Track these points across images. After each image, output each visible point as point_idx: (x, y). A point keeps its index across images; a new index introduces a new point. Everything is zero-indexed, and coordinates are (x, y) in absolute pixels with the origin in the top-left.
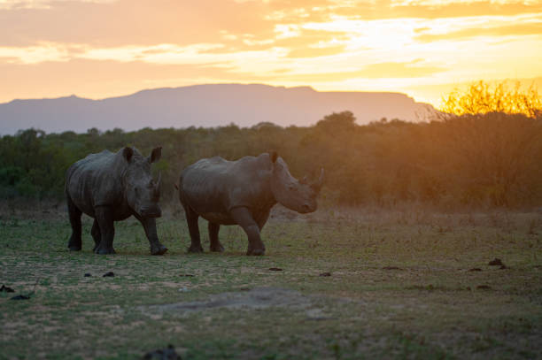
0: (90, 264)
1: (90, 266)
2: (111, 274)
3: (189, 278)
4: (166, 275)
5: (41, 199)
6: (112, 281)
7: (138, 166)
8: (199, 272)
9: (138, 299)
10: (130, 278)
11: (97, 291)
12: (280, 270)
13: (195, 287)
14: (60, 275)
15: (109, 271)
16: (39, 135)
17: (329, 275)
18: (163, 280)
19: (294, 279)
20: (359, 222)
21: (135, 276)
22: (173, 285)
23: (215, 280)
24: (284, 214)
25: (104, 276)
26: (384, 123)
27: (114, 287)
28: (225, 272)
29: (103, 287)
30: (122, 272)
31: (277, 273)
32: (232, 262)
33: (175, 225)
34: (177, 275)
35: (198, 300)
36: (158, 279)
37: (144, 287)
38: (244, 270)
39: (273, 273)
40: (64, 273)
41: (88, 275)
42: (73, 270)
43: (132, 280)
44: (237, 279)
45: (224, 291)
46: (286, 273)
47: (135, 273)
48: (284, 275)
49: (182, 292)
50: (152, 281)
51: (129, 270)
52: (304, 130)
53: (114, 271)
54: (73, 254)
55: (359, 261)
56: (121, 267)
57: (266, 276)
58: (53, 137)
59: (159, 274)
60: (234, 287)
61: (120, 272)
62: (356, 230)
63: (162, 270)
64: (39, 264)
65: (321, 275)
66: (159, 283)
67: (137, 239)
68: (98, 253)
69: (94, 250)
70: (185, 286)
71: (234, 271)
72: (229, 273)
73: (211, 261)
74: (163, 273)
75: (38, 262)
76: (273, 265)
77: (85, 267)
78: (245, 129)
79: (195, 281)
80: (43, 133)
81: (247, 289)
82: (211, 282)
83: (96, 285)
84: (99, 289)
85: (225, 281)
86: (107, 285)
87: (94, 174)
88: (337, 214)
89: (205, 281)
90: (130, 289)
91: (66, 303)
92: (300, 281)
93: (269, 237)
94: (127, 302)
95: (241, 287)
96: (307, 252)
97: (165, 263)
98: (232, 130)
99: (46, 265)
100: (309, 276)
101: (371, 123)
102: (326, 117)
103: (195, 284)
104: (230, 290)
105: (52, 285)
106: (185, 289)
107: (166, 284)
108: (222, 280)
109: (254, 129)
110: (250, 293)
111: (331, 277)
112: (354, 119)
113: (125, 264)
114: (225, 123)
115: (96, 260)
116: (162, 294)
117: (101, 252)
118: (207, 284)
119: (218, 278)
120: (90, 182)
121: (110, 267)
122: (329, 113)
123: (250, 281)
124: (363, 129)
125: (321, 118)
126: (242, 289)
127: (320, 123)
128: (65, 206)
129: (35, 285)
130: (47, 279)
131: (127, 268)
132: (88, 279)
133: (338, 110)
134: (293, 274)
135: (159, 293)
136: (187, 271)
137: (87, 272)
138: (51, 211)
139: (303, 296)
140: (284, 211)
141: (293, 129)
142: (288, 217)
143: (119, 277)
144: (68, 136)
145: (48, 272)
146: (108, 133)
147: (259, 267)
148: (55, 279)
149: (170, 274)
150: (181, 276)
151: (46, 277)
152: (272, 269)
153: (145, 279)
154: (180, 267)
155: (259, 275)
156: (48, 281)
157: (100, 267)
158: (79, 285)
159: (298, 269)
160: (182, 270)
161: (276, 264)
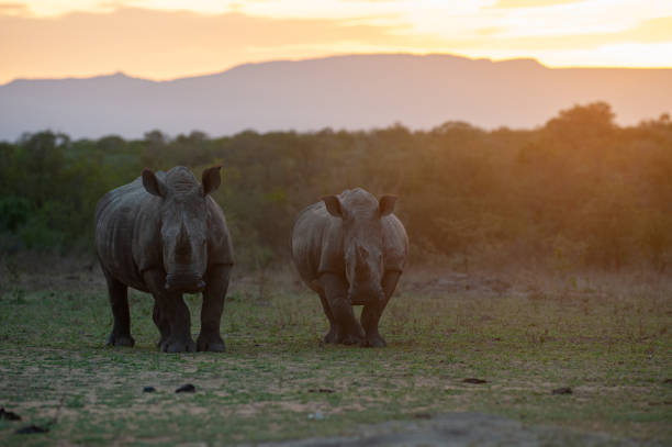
0: (153, 369)
1: (154, 374)
2: (189, 388)
3: (324, 395)
4: (286, 390)
5: (63, 255)
6: (193, 401)
8: (342, 384)
9: (237, 432)
10: (222, 394)
11: (166, 418)
12: (483, 382)
13: (337, 410)
14: (100, 389)
15: (186, 382)
16: (59, 142)
17: (568, 391)
18: (279, 398)
19: (507, 398)
20: (621, 297)
21: (232, 392)
22: (298, 407)
23: (371, 399)
24: (489, 282)
25: (178, 391)
26: (666, 122)
27: (197, 411)
28: (387, 385)
29: (176, 411)
30: (209, 385)
31: (478, 387)
32: (399, 367)
33: (299, 302)
34: (305, 390)
35: (341, 434)
36: (269, 397)
37: (248, 411)
38: (420, 382)
39: (471, 388)
40: (109, 386)
41: (149, 390)
42: (123, 380)
43: (226, 398)
44: (408, 398)
45: (387, 418)
46: (494, 387)
47: (231, 386)
48: (491, 392)
49: (313, 420)
50: (261, 400)
51: (221, 381)
52: (522, 135)
53: (195, 383)
54: (121, 352)
55: (623, 367)
56: (207, 375)
57: (459, 392)
58: (84, 145)
59: (273, 389)
60: (403, 411)
61: (205, 384)
62: (615, 312)
63: (277, 381)
64: (63, 369)
65: (554, 392)
66: (273, 403)
67: (233, 326)
68: (166, 351)
69: (159, 345)
70: (318, 409)
71: (403, 383)
72: (395, 387)
73: (361, 365)
74: (281, 386)
75: (62, 365)
76: (470, 373)
77: (144, 374)
78: (420, 134)
79: (335, 401)
80: (66, 138)
81: (427, 416)
82: (364, 403)
83: (164, 407)
84: (169, 414)
85: (388, 401)
86: (183, 406)
88: (581, 283)
89: (352, 400)
90: (222, 414)
91: (114, 439)
92: (518, 401)
93: (462, 324)
94: (220, 436)
95: (414, 411)
96: (531, 351)
97: (284, 369)
98: (398, 134)
99: (76, 371)
100: (536, 394)
101: (643, 124)
102: (562, 113)
103: (336, 406)
104: (396, 418)
105: (87, 407)
106: (319, 414)
107: (286, 405)
108: (383, 399)
109: (435, 134)
110: (432, 422)
111: (572, 397)
112: (613, 116)
113: (213, 369)
115: (164, 363)
116: (279, 423)
117: (170, 348)
118: (357, 406)
119: (374, 396)
121: (187, 376)
122: (568, 105)
123: (430, 401)
124: (629, 134)
125: (554, 113)
126: (419, 416)
127: (552, 123)
128: (99, 270)
129: (58, 407)
130: (78, 397)
131: (217, 377)
132: (150, 396)
133: (585, 100)
134: (506, 389)
135: (273, 421)
136: (320, 381)
137: (149, 384)
138: (83, 276)
139: (524, 428)
140: (488, 278)
141: (504, 134)
142: (495, 289)
143: (203, 393)
144: (111, 144)
145: (78, 384)
146: (181, 139)
147: (447, 377)
148: (92, 397)
149: (292, 387)
150: (311, 391)
151: (77, 393)
152: (469, 381)
153: (248, 396)
154: (310, 376)
155: (447, 391)
156: (80, 401)
157: (171, 375)
158: (135, 408)
159: (515, 380)
160: (313, 380)
161: (476, 372)
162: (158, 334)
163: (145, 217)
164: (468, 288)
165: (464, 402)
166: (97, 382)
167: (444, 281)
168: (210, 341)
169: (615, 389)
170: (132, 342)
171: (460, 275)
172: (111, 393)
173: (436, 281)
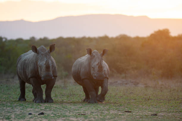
0: (32, 108)
1: (32, 109)
2: (42, 114)
3: (83, 116)
4: (71, 114)
5: (5, 73)
6: (43, 117)
7: (42, 55)
8: (88, 112)
10: (52, 115)
12: (131, 112)
14: (16, 114)
15: (41, 112)
16: (4, 40)
17: (156, 115)
18: (69, 116)
19: (138, 117)
20: (172, 87)
21: (55, 115)
22: (75, 119)
23: (97, 117)
24: (132, 82)
25: (39, 114)
28: (102, 113)
30: (48, 112)
31: (129, 114)
32: (105, 108)
33: (75, 88)
34: (77, 114)
36: (66, 116)
38: (112, 112)
39: (127, 114)
40: (18, 113)
41: (30, 114)
42: (22, 111)
43: (53, 117)
44: (108, 117)
46: (134, 113)
47: (55, 113)
48: (133, 115)
50: (64, 117)
51: (52, 111)
52: (143, 38)
53: (44, 112)
54: (22, 103)
55: (172, 108)
56: (48, 110)
57: (123, 115)
58: (11, 41)
59: (67, 114)
61: (47, 112)
62: (170, 91)
63: (69, 111)
64: (5, 108)
65: (152, 115)
66: (67, 118)
67: (56, 95)
68: (35, 102)
69: (34, 101)
70: (81, 120)
71: (106, 112)
72: (104, 113)
73: (94, 107)
74: (70, 113)
75: (4, 107)
76: (127, 109)
77: (29, 109)
78: (112, 38)
79: (86, 117)
80: (6, 39)
82: (95, 118)
83: (35, 119)
85: (102, 117)
86: (40, 119)
87: (27, 61)
88: (160, 83)
89: (91, 117)
92: (141, 118)
93: (124, 95)
96: (145, 103)
97: (71, 108)
98: (105, 38)
99: (8, 108)
100: (146, 116)
101: (179, 35)
102: (155, 32)
103: (86, 119)
105: (11, 119)
107: (71, 119)
108: (100, 117)
109: (117, 38)
111: (157, 116)
112: (170, 33)
113: (49, 108)
114: (102, 34)
115: (35, 106)
117: (37, 102)
118: (93, 119)
119: (98, 116)
120: (25, 65)
121: (42, 110)
122: (157, 30)
123: (115, 118)
124: (175, 38)
125: (152, 32)
127: (152, 35)
128: (17, 78)
129: (3, 119)
130: (9, 116)
131: (50, 110)
132: (30, 116)
133: (162, 28)
134: (137, 114)
136: (82, 112)
137: (30, 112)
138: (11, 80)
140: (132, 81)
141: (137, 38)
142: (134, 84)
143: (46, 115)
144: (19, 41)
145: (9, 112)
146: (41, 39)
147: (119, 111)
148: (13, 116)
149: (73, 113)
150: (79, 115)
151: (8, 115)
152: (126, 112)
153: (60, 116)
154: (79, 110)
155: (120, 115)
156: (10, 117)
157: (37, 110)
158: (26, 119)
159: (140, 112)
160: (79, 111)
161: (128, 109)
162: (33, 97)
163: (30, 62)
164: (126, 84)
165: (125, 118)
166: (15, 111)
167: (119, 82)
168: (49, 100)
169: (170, 114)
170: (25, 100)
171: (124, 80)
172: (18, 115)
173: (117, 82)
